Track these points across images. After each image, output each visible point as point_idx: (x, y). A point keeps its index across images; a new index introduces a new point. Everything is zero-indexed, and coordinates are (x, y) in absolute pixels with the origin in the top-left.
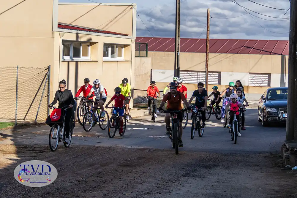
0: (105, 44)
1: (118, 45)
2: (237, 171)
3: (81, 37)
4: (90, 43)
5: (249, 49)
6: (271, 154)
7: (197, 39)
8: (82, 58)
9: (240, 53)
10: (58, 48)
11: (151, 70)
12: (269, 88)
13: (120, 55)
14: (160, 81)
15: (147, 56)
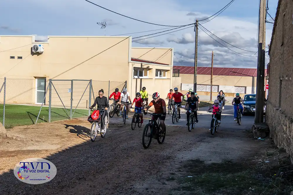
0: (156, 69)
1: (163, 70)
2: (227, 139)
3: (144, 66)
4: (148, 69)
5: (234, 73)
6: (246, 130)
7: (206, 68)
8: (144, 77)
9: (230, 75)
10: (131, 71)
11: (181, 84)
12: (245, 94)
13: (164, 76)
14: (186, 90)
15: (179, 76)
